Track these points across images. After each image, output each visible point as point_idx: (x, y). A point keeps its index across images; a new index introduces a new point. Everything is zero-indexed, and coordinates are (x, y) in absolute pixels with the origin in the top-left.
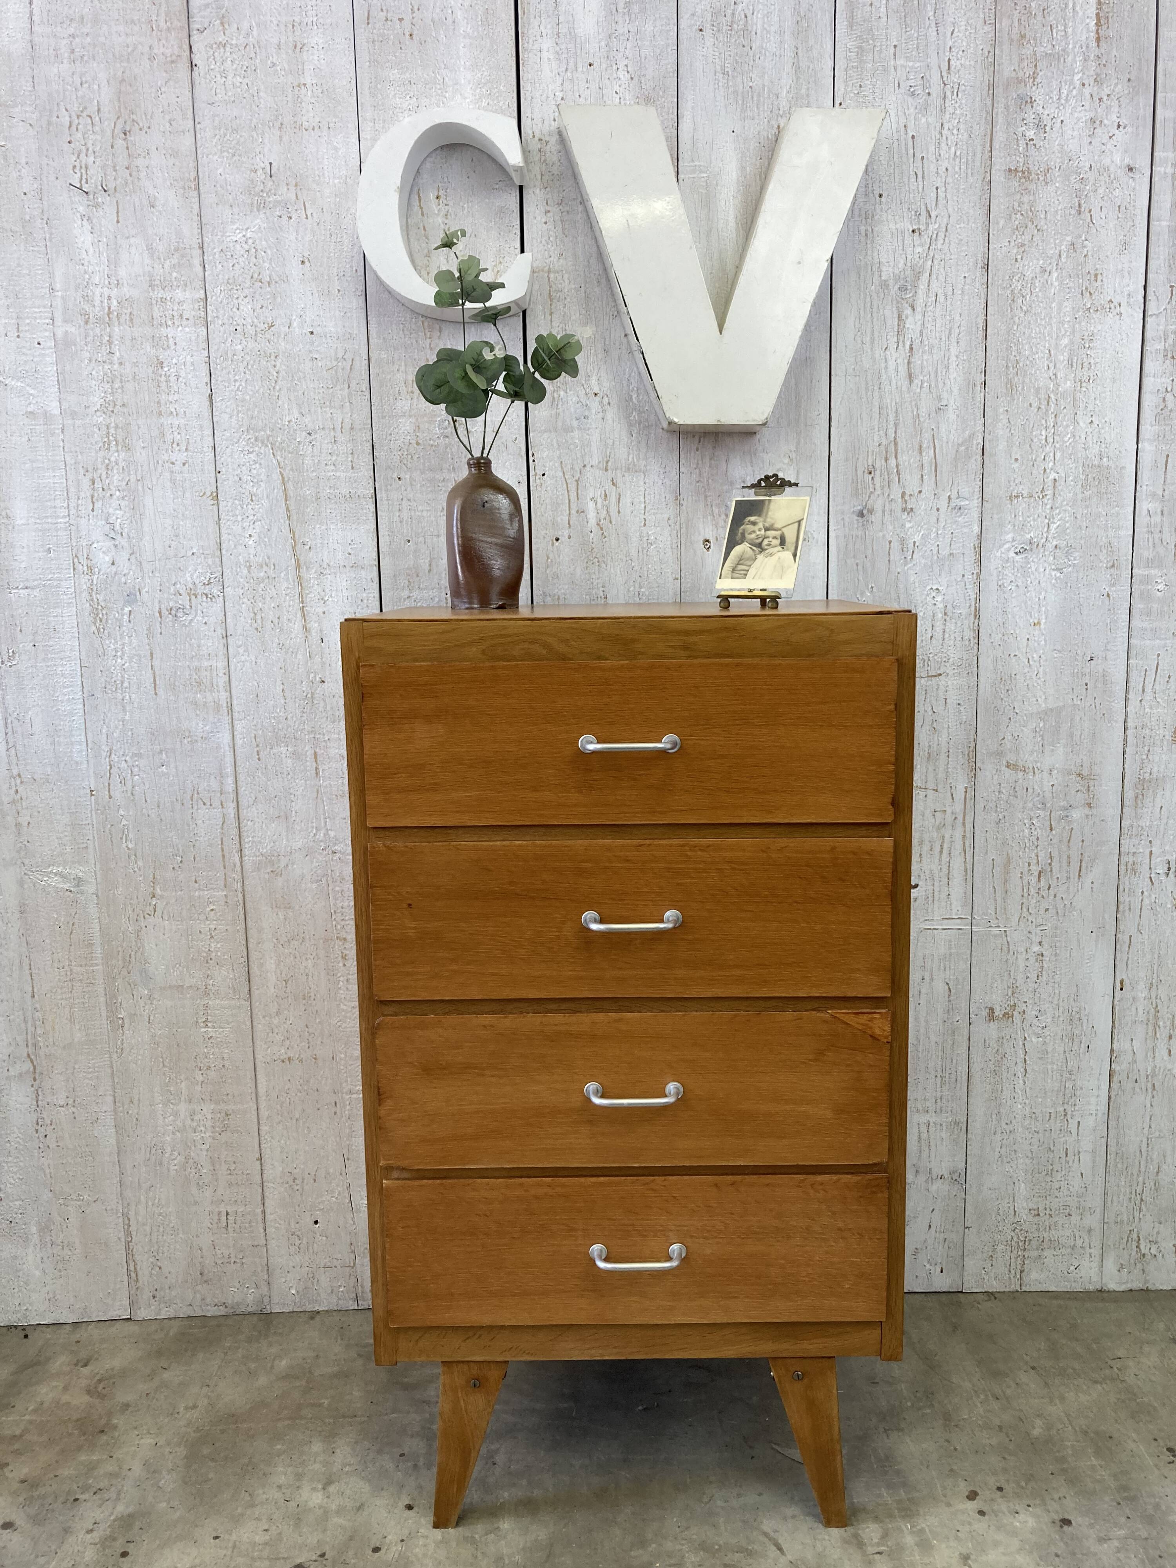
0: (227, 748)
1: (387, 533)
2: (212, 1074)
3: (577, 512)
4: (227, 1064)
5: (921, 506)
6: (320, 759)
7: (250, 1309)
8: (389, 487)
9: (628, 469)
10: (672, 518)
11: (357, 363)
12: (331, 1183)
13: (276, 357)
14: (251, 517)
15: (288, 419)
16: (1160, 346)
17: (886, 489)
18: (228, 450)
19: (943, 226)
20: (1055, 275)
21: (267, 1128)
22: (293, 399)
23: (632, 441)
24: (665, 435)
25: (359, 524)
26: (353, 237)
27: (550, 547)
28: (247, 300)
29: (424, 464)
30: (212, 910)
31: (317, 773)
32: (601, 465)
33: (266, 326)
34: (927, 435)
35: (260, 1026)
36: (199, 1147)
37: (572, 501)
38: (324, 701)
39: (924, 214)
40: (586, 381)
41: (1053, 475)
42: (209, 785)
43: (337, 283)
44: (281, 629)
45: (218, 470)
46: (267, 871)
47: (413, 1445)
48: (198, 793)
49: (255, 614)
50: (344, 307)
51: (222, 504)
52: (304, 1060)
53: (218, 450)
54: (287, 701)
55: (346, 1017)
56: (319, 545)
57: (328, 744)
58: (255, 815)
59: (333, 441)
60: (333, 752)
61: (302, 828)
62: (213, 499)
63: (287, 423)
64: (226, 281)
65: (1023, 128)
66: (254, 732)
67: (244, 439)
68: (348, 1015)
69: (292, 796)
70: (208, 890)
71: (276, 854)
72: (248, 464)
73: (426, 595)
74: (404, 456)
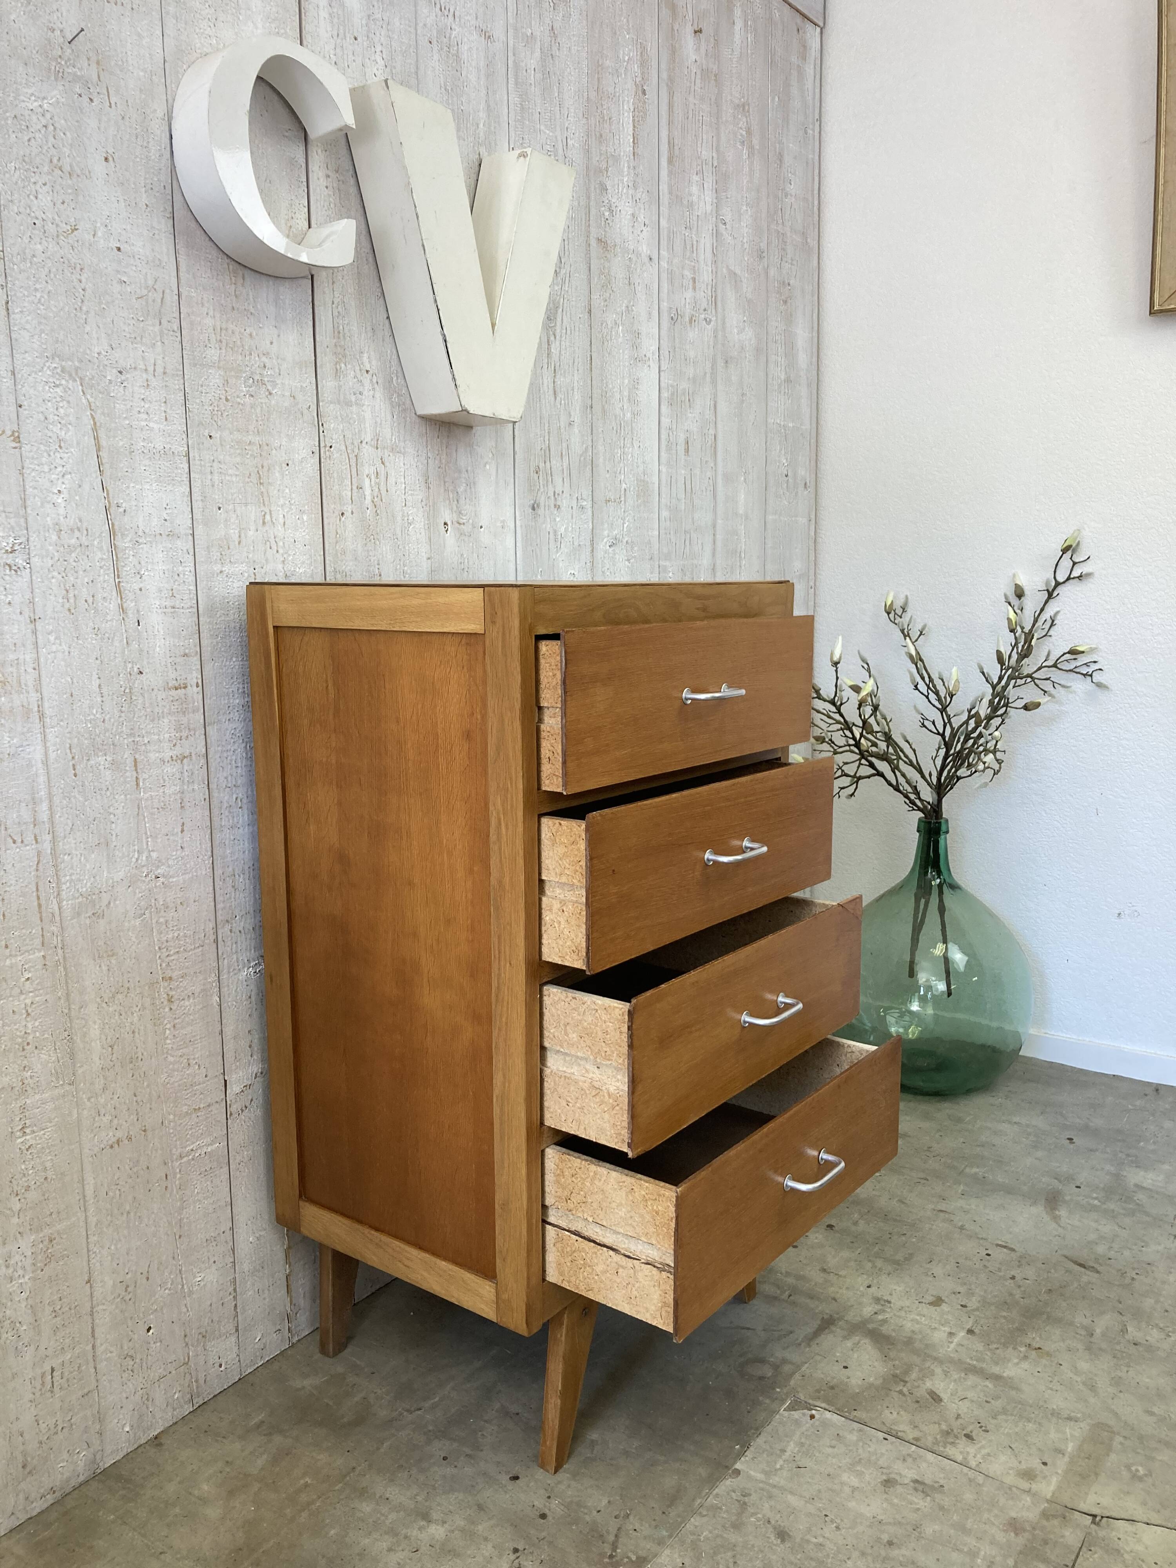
0: (40, 765)
1: (200, 498)
2: (32, 1195)
3: (357, 487)
4: (50, 1174)
5: (564, 503)
6: (140, 766)
7: (81, 1479)
8: (201, 446)
9: (392, 449)
10: (423, 500)
11: (168, 297)
12: (163, 1274)
13: (81, 269)
14: (60, 469)
15: (97, 350)
16: (666, 395)
17: (546, 487)
18: (30, 378)
19: (568, 273)
20: (621, 328)
21: (95, 1238)
22: (101, 325)
23: (394, 423)
24: (418, 420)
25: (174, 485)
26: (160, 146)
27: (338, 522)
28: (46, 188)
29: (232, 423)
30: (28, 979)
31: (137, 784)
32: (373, 442)
33: (69, 228)
34: (564, 445)
35: (85, 1112)
36: (17, 1299)
37: (353, 477)
38: (144, 697)
40: (360, 357)
41: (624, 486)
42: (19, 816)
43: (144, 196)
44: (96, 611)
45: (18, 402)
46: (88, 915)
47: (439, 1448)
48: (6, 829)
49: (67, 591)
50: (152, 227)
51: (26, 448)
52: (133, 1137)
53: (19, 376)
54: (104, 699)
55: (174, 1070)
56: (134, 508)
57: (148, 748)
58: (73, 845)
59: (145, 385)
60: (153, 756)
61: (123, 854)
62: (14, 441)
63: (96, 355)
64: (21, 158)
65: (603, 209)
66: (69, 741)
67: (49, 368)
68: (176, 1067)
69: (112, 816)
70: (23, 954)
71: (97, 892)
72: (54, 400)
73: (237, 569)
74: (215, 412)
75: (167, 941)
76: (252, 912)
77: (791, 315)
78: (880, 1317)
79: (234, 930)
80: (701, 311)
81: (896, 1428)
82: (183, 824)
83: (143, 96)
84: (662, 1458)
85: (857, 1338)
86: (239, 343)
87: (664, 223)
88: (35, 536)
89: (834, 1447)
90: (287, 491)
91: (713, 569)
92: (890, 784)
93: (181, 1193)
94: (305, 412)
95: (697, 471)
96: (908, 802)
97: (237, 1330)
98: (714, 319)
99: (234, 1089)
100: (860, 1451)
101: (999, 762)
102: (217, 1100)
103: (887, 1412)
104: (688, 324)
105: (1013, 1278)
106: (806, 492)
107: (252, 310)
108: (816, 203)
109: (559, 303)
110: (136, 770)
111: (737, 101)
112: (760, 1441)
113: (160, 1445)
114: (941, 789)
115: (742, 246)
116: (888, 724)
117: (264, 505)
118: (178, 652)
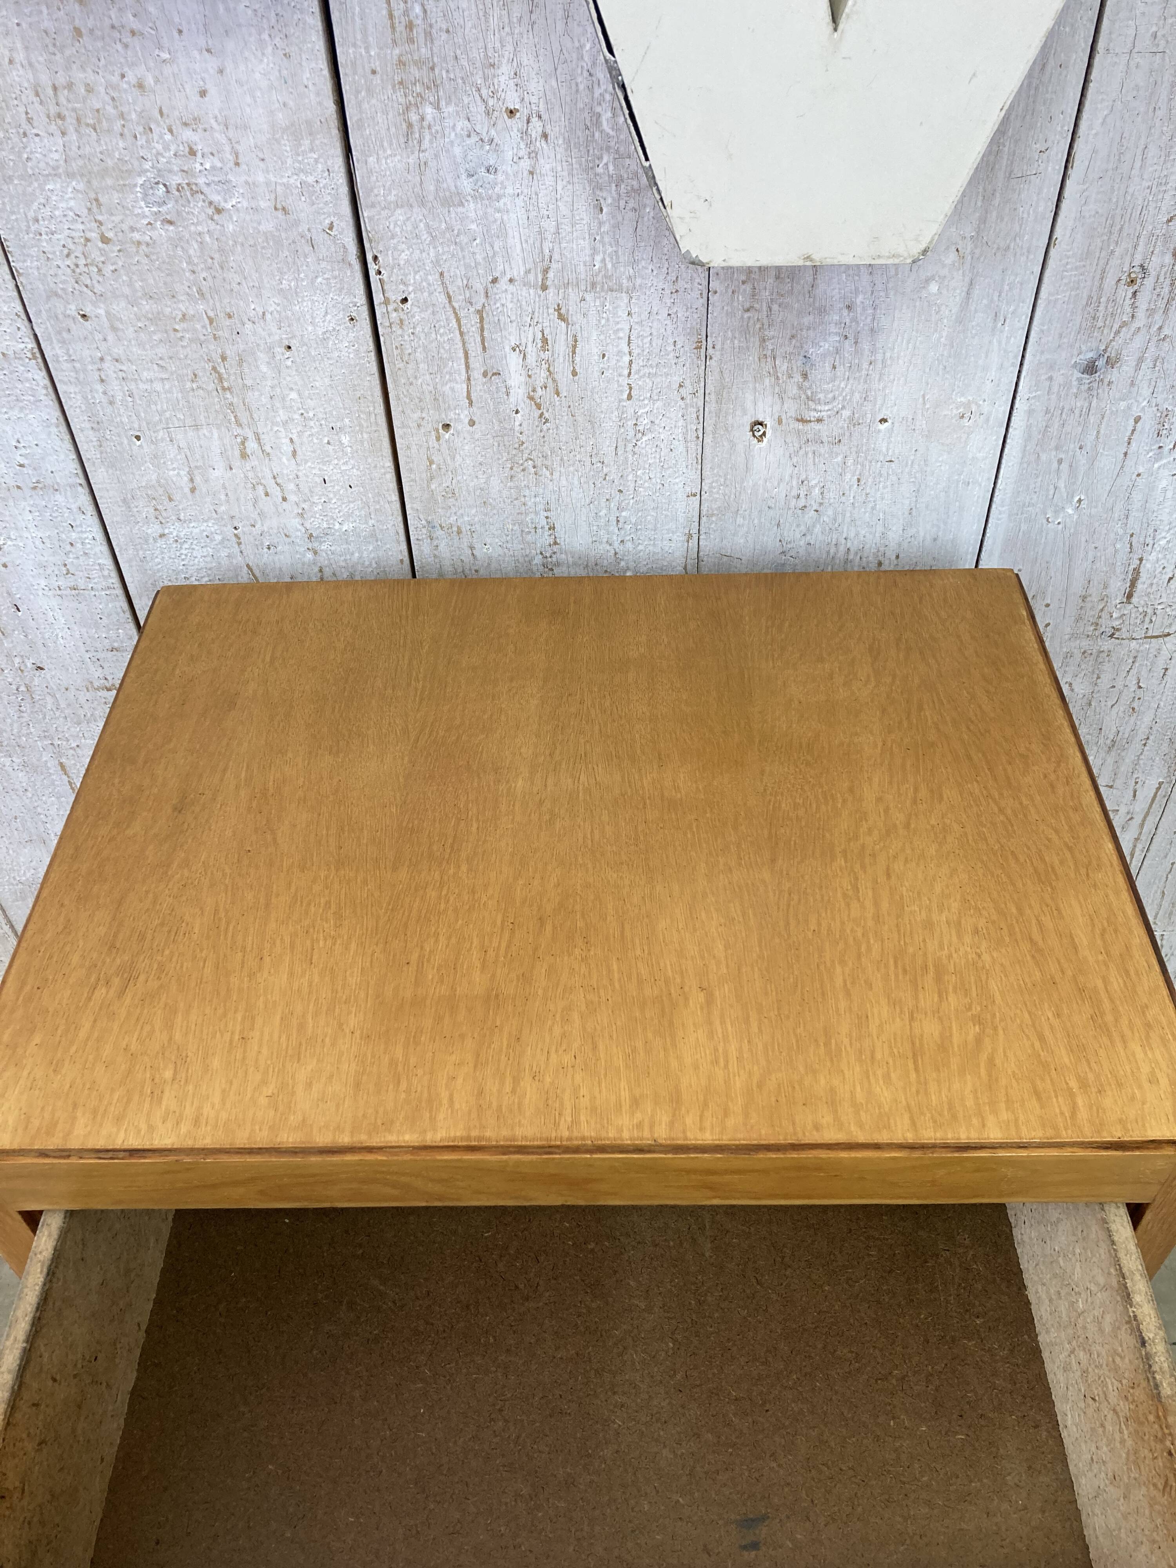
1: (87, 425)
3: (485, 374)
6: (72, 770)
9: (593, 285)
10: (687, 383)
17: (1158, 318)
23: (600, 224)
27: (433, 442)
29: (131, 284)
32: (531, 277)
37: (472, 354)
38: (54, 696)
40: (485, 78)
73: (196, 531)
74: (82, 268)
86: (110, 109)
90: (293, 395)
94: (320, 238)
110: (67, 773)
117: (240, 425)
118: (98, 645)
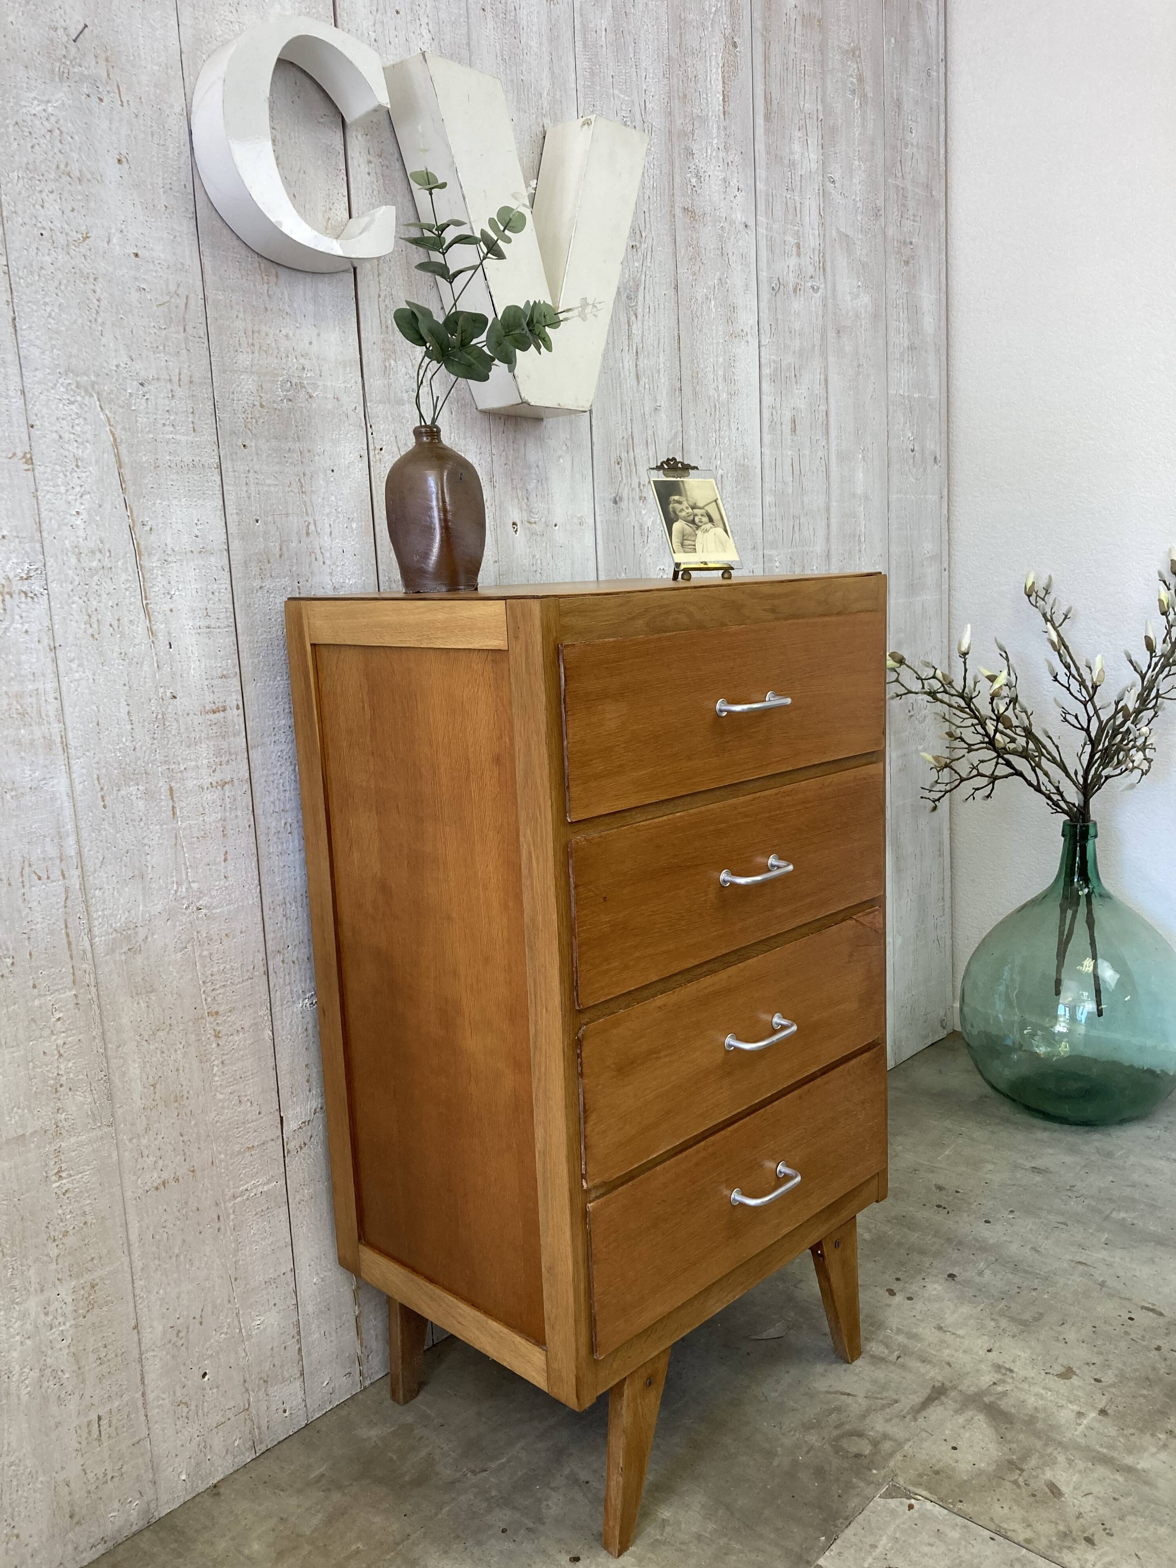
0: (65, 798)
2: (70, 1240)
4: (89, 1218)
6: (175, 795)
7: (135, 1528)
8: (234, 456)
11: (192, 302)
12: (218, 1318)
13: (95, 279)
14: (78, 489)
15: (115, 362)
16: (768, 371)
18: (42, 397)
19: (650, 246)
20: (713, 303)
21: (142, 1283)
22: (119, 337)
24: (479, 415)
25: (204, 499)
26: (179, 143)
28: (51, 196)
29: (269, 431)
30: (59, 1019)
31: (174, 814)
33: (80, 236)
34: (650, 432)
35: (127, 1153)
36: (58, 1347)
38: (178, 722)
39: (638, 232)
41: (720, 472)
42: (43, 852)
43: (163, 197)
44: (123, 635)
45: (30, 423)
46: (123, 951)
47: (501, 1517)
48: (30, 865)
49: (90, 616)
50: (173, 229)
51: (39, 470)
52: (180, 1178)
53: (29, 395)
54: (134, 726)
55: (223, 1108)
56: (161, 525)
57: (185, 774)
58: (104, 880)
59: (170, 396)
60: (190, 784)
61: (161, 886)
62: (26, 463)
63: (115, 368)
64: (24, 166)
65: (689, 175)
66: (97, 772)
67: (62, 384)
68: (226, 1104)
69: (147, 847)
70: (52, 993)
71: (133, 926)
72: (69, 418)
73: (279, 584)
74: (249, 420)
75: (212, 975)
76: (306, 940)
77: (914, 276)
78: (1000, 1389)
79: (286, 961)
80: (807, 278)
81: (1006, 1526)
82: (226, 852)
83: (158, 91)
84: (738, 1547)
85: (970, 1413)
86: (273, 345)
87: (760, 186)
88: (52, 560)
89: (932, 1545)
90: (333, 498)
91: (828, 556)
92: (1030, 784)
93: (235, 1234)
95: (806, 452)
96: (1050, 803)
97: (302, 1374)
98: (822, 286)
99: (291, 1125)
100: (962, 1552)
101: (1149, 761)
102: (273, 1137)
103: (997, 1506)
104: (791, 292)
105: (1158, 1348)
106: (936, 467)
107: (288, 309)
108: (942, 151)
109: (640, 280)
110: (172, 798)
111: (846, 47)
112: (849, 1532)
113: (218, 1494)
114: (1087, 790)
115: (855, 204)
116: (1028, 718)
117: (307, 515)
118: (215, 674)
